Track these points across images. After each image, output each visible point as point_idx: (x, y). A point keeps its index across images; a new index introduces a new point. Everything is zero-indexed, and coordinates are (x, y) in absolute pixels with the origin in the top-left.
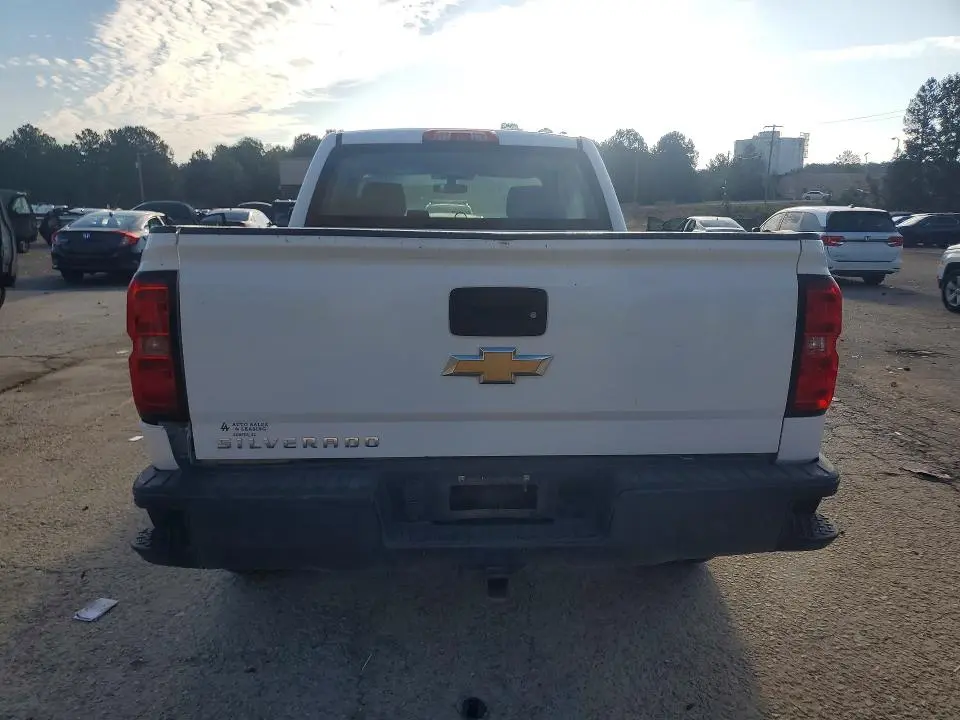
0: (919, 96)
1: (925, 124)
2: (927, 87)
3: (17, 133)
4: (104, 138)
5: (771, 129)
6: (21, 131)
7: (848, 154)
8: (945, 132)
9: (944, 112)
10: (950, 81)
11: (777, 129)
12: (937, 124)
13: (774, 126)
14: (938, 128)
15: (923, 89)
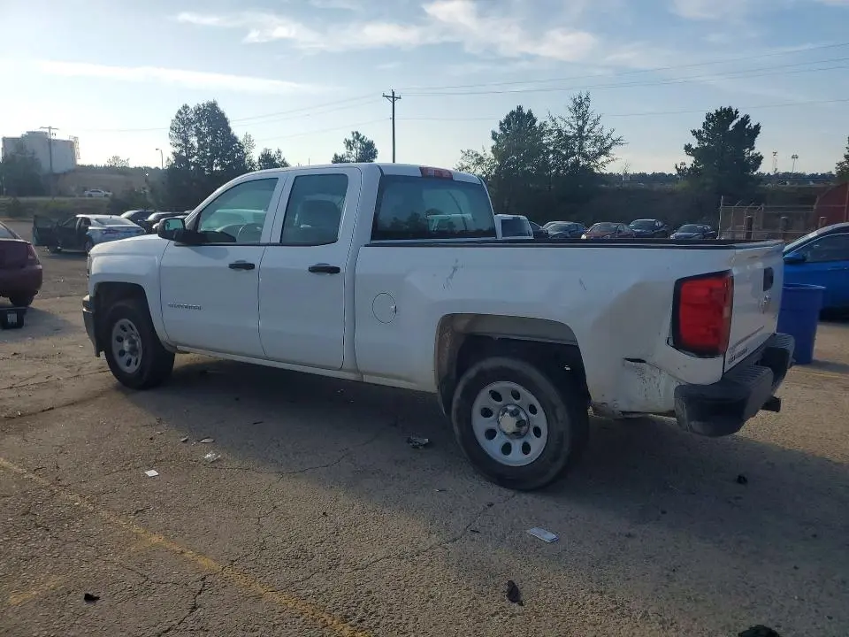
0: (177, 117)
1: (186, 141)
2: (182, 111)
5: (47, 130)
7: (116, 158)
8: (201, 147)
9: (198, 133)
10: (199, 109)
11: (52, 131)
12: (194, 140)
13: (50, 128)
14: (196, 145)
15: (180, 112)
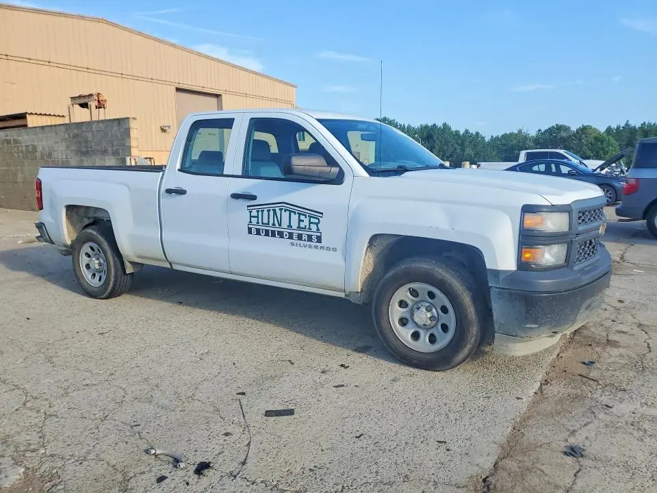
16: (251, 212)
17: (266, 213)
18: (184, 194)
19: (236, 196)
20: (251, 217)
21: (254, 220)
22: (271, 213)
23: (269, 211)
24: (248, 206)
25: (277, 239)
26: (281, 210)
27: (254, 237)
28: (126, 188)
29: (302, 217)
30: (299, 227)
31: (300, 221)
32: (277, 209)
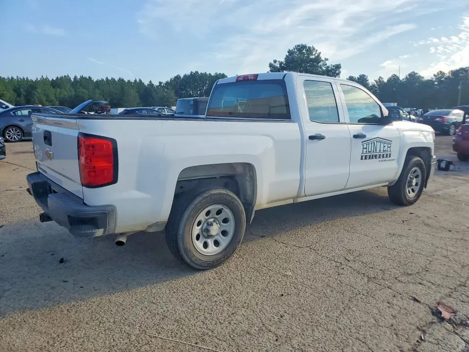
3: (408, 76)
4: (448, 74)
6: (410, 75)
16: (363, 146)
17: (370, 145)
18: (324, 138)
19: (356, 137)
20: (364, 148)
21: (365, 150)
22: (373, 144)
23: (371, 143)
24: (362, 142)
25: (374, 160)
26: (377, 142)
27: (364, 161)
28: (269, 139)
29: (385, 145)
30: (383, 151)
31: (384, 147)
32: (375, 142)
